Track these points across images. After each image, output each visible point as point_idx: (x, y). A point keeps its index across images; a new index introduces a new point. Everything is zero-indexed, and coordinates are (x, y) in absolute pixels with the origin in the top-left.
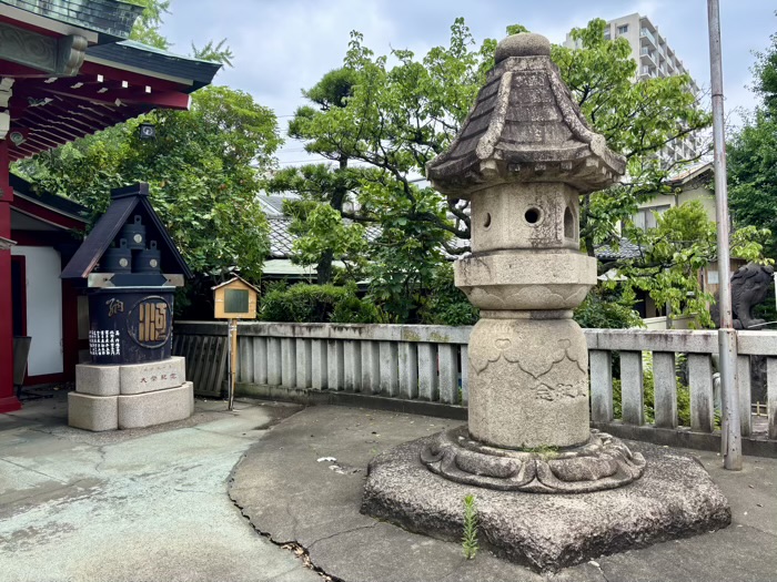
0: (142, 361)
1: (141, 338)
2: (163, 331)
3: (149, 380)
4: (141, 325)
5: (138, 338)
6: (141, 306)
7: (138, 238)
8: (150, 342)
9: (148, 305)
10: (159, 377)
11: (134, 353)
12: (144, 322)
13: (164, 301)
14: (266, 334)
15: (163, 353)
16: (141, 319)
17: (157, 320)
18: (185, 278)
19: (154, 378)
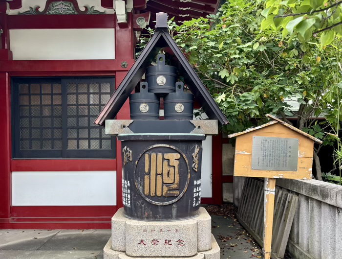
0: (148, 218)
1: (146, 192)
2: (174, 186)
3: (148, 243)
4: (146, 177)
5: (144, 191)
6: (147, 155)
7: (161, 81)
8: (156, 198)
9: (153, 155)
10: (162, 241)
11: (141, 207)
12: (149, 173)
13: (175, 151)
14: (333, 203)
15: (174, 212)
16: (147, 170)
17: (165, 172)
18: (219, 124)
19: (155, 242)
